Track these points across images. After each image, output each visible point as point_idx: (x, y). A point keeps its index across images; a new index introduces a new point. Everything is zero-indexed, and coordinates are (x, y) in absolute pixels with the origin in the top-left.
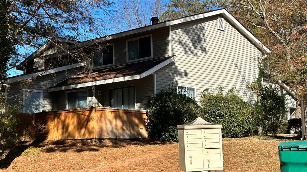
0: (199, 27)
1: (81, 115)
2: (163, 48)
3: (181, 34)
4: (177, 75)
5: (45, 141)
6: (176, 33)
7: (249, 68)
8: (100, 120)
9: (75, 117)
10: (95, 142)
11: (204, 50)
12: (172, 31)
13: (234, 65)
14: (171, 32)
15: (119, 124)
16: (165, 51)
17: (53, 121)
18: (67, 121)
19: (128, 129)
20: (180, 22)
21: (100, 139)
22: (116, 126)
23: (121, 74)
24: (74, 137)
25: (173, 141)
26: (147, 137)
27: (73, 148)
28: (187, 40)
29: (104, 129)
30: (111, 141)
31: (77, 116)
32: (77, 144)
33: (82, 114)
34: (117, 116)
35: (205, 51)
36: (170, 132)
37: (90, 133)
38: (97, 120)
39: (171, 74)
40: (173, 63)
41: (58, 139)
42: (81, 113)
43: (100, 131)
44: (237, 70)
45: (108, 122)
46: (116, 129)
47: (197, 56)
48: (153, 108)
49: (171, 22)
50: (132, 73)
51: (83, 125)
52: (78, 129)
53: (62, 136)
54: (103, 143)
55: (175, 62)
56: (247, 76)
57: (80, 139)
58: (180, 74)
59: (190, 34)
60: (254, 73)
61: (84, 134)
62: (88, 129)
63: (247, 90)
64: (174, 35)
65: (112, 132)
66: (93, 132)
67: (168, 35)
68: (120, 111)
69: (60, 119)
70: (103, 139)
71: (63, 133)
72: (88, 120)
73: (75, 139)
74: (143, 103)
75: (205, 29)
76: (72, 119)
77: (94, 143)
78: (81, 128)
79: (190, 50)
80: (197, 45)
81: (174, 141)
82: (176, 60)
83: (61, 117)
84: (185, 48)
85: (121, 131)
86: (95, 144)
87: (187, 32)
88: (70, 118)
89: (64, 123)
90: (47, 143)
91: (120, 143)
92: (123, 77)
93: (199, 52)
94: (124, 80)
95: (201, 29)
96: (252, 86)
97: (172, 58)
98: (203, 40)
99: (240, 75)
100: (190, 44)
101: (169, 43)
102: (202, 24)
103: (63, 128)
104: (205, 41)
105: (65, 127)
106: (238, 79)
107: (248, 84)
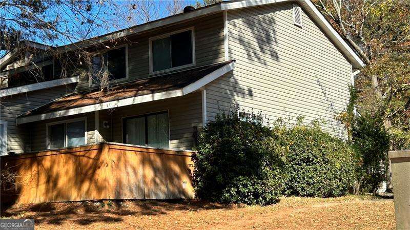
0: (267, 18)
1: (81, 158)
2: (214, 48)
3: (242, 27)
4: (237, 94)
5: (14, 206)
6: (235, 24)
7: (337, 89)
8: (117, 166)
9: (71, 162)
10: (109, 205)
11: (275, 56)
12: (228, 20)
13: (316, 82)
14: (227, 22)
15: (149, 173)
16: (217, 53)
17: (28, 169)
18: (56, 169)
19: (163, 183)
20: (241, 6)
21: (118, 201)
22: (144, 176)
23: (147, 90)
24: (68, 198)
25: (242, 202)
26: (194, 197)
27: (70, 217)
28: (251, 38)
29: (125, 181)
30: (137, 205)
31: (74, 160)
32: (75, 210)
33: (84, 156)
34: (145, 160)
35: (277, 57)
36: (238, 188)
37: (100, 189)
38: (112, 167)
39: (228, 92)
40: (230, 73)
41: (39, 202)
42: (82, 153)
43: (117, 187)
44: (321, 91)
45: (130, 170)
46: (144, 182)
47: (265, 64)
48: (205, 146)
49: (227, 4)
50: (166, 87)
51: (86, 174)
52: (76, 183)
53: (47, 196)
54: (123, 207)
55: (235, 73)
56: (335, 101)
57: (80, 202)
58: (241, 92)
59: (255, 29)
60: (344, 98)
61: (88, 192)
62: (96, 182)
63: (335, 122)
64: (232, 27)
65: (138, 187)
66: (105, 187)
67: (222, 27)
68: (151, 151)
69: (43, 166)
70: (123, 201)
71: (47, 191)
72: (96, 166)
73: (70, 202)
74: (183, 140)
75: (277, 23)
76: (64, 166)
77: (106, 207)
78: (82, 182)
79: (255, 53)
80: (264, 47)
81: (245, 202)
82: (235, 69)
83: (43, 162)
84: (248, 51)
85: (152, 186)
86: (110, 209)
87: (250, 25)
88: (62, 164)
89: (49, 172)
90: (19, 210)
91: (154, 208)
92: (151, 95)
93: (267, 58)
94: (153, 98)
95: (270, 21)
96: (342, 117)
97: (231, 64)
98: (274, 39)
99: (324, 98)
100: (255, 45)
101: (223, 40)
102: (272, 13)
103: (48, 182)
104: (276, 42)
105: (52, 180)
106: (322, 104)
107: (336, 113)
